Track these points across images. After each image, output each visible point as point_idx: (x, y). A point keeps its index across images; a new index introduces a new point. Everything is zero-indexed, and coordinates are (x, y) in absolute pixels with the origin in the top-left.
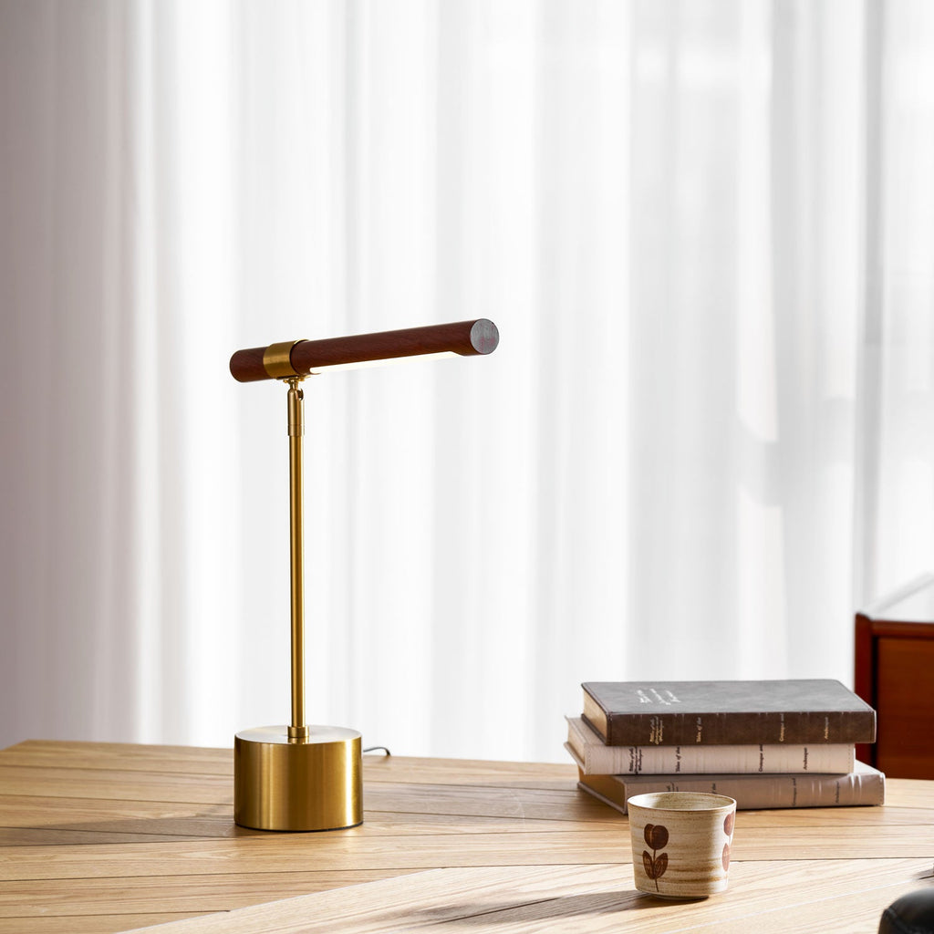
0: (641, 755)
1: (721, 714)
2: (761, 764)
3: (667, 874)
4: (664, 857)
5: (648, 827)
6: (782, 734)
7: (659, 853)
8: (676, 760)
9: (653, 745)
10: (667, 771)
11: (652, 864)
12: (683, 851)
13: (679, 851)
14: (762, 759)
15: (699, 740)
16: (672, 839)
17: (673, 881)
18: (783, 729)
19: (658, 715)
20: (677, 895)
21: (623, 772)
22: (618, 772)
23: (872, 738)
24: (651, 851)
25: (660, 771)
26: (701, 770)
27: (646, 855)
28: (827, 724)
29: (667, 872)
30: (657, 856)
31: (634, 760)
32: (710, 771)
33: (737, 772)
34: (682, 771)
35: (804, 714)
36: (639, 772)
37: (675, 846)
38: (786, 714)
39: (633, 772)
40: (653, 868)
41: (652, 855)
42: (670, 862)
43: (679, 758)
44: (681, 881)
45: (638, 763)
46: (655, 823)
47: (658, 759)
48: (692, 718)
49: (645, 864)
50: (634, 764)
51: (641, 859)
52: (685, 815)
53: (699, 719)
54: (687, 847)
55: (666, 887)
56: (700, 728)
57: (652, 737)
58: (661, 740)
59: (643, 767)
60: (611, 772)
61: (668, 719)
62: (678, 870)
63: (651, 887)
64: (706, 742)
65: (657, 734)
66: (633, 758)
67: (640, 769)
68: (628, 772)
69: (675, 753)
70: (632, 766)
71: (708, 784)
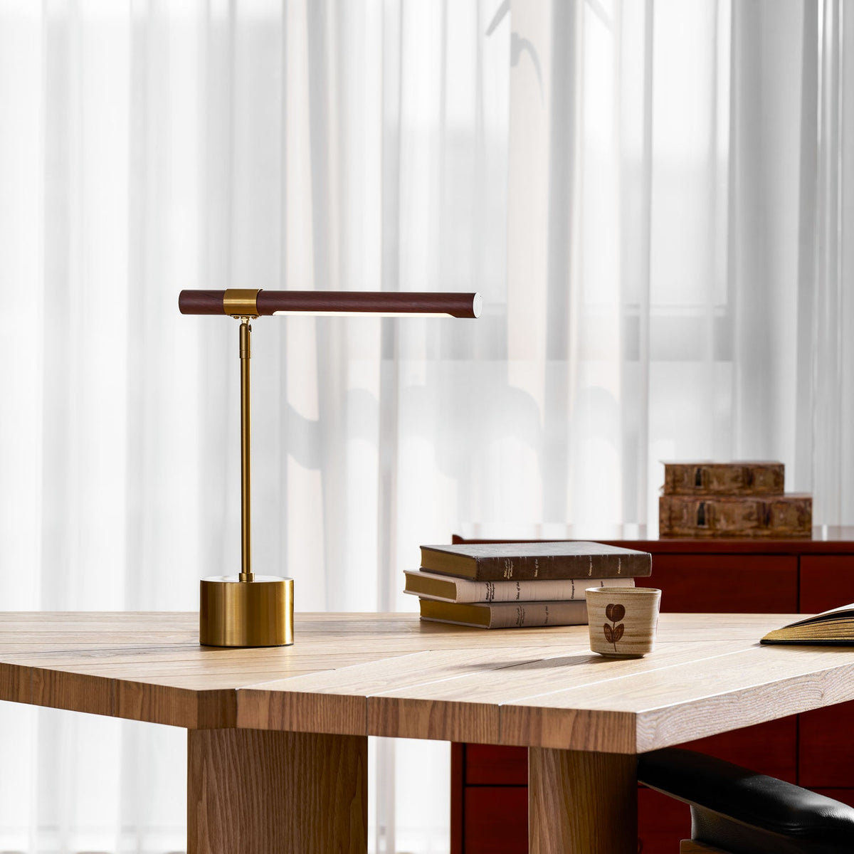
0: (494, 588)
1: (551, 557)
2: (573, 594)
3: (623, 638)
4: (622, 627)
5: (609, 606)
6: (591, 571)
7: (617, 624)
8: (517, 591)
9: (505, 580)
10: (511, 599)
11: (612, 632)
12: (635, 622)
13: (633, 622)
14: (573, 590)
15: (536, 575)
16: (628, 613)
17: (627, 643)
18: (591, 566)
19: (509, 558)
20: (630, 653)
21: (481, 601)
22: (478, 600)
23: (648, 573)
24: (611, 623)
25: (506, 599)
26: (533, 599)
27: (606, 626)
28: (620, 563)
29: (623, 637)
30: (616, 626)
31: (490, 592)
32: (539, 598)
33: (556, 599)
34: (520, 599)
35: (605, 556)
36: (492, 600)
37: (630, 618)
38: (593, 556)
39: (488, 600)
40: (613, 635)
41: (612, 626)
42: (625, 630)
43: (519, 589)
44: (633, 643)
45: (492, 594)
46: (615, 603)
47: (505, 591)
48: (532, 559)
49: (605, 633)
50: (489, 594)
51: (602, 630)
52: (636, 597)
53: (537, 560)
54: (637, 619)
55: (621, 648)
56: (537, 567)
57: (506, 573)
58: (511, 575)
59: (495, 597)
60: (473, 600)
61: (516, 560)
62: (631, 636)
63: (609, 648)
64: (540, 578)
65: (508, 573)
66: (488, 590)
67: (493, 598)
68: (485, 600)
69: (516, 586)
70: (488, 596)
71: (543, 606)
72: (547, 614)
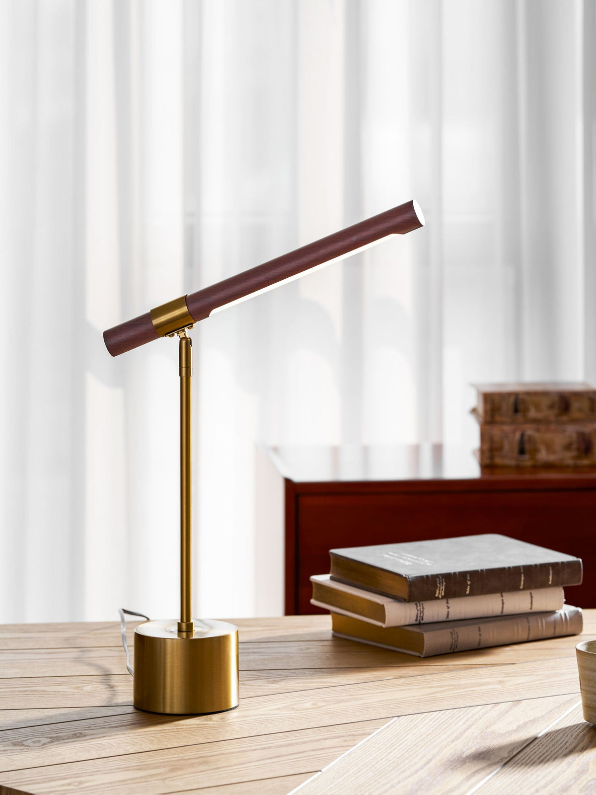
0: (423, 608)
1: (482, 571)
2: (503, 608)
6: (522, 582)
8: (446, 610)
9: (438, 598)
10: (441, 619)
14: (503, 603)
15: (468, 592)
18: (523, 579)
19: (441, 574)
21: (411, 623)
22: (407, 623)
23: (579, 580)
25: (435, 619)
26: (462, 616)
28: (551, 571)
31: (419, 612)
32: (469, 616)
33: (486, 616)
34: (450, 618)
35: (536, 565)
36: (422, 622)
38: (524, 567)
39: (418, 622)
43: (448, 608)
45: (422, 615)
47: (434, 610)
48: (463, 574)
50: (419, 615)
53: (468, 575)
56: (469, 583)
57: (437, 592)
58: (443, 594)
59: (424, 618)
60: (402, 623)
61: (447, 577)
64: (472, 594)
65: (440, 591)
66: (418, 610)
67: (422, 619)
68: (415, 622)
69: (445, 604)
70: (417, 617)
71: (476, 627)
72: (480, 635)
